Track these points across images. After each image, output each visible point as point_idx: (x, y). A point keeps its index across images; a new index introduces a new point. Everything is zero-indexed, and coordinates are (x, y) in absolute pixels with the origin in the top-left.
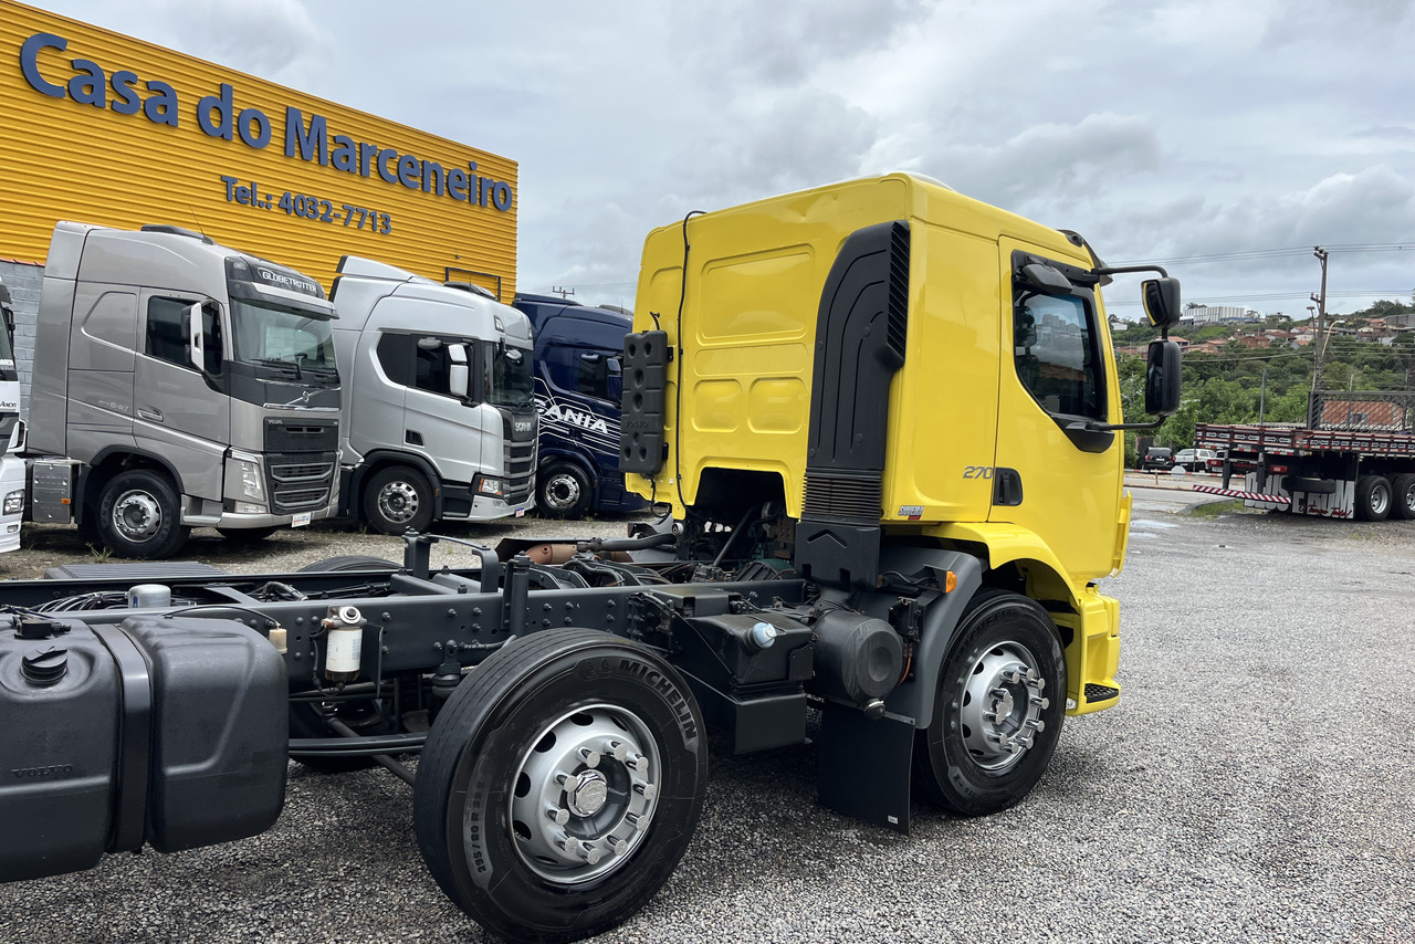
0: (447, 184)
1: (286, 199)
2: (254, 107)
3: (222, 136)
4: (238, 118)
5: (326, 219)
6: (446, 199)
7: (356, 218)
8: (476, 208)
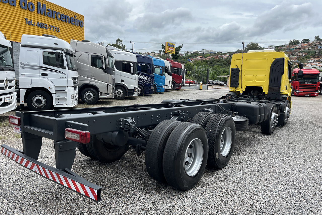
0: (70, 21)
1: (38, 24)
2: (31, 2)
3: (25, 9)
4: (28, 4)
5: (46, 29)
6: (70, 24)
7: (52, 28)
8: (76, 27)
